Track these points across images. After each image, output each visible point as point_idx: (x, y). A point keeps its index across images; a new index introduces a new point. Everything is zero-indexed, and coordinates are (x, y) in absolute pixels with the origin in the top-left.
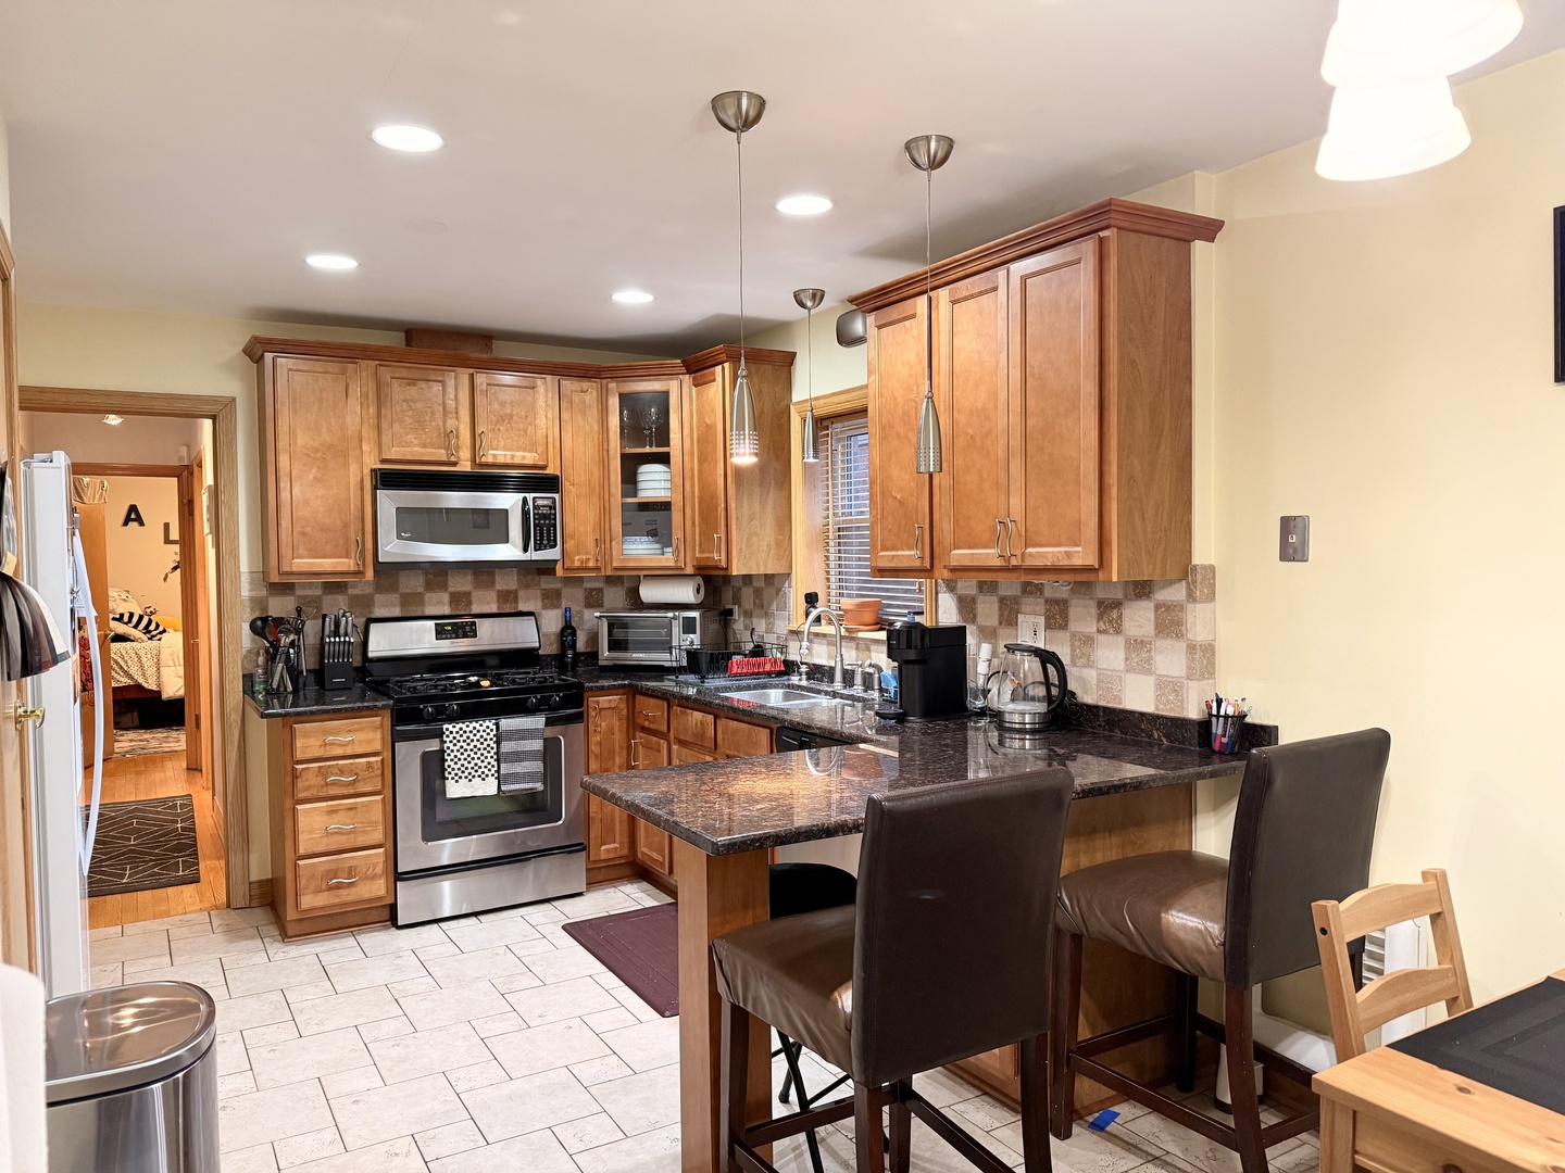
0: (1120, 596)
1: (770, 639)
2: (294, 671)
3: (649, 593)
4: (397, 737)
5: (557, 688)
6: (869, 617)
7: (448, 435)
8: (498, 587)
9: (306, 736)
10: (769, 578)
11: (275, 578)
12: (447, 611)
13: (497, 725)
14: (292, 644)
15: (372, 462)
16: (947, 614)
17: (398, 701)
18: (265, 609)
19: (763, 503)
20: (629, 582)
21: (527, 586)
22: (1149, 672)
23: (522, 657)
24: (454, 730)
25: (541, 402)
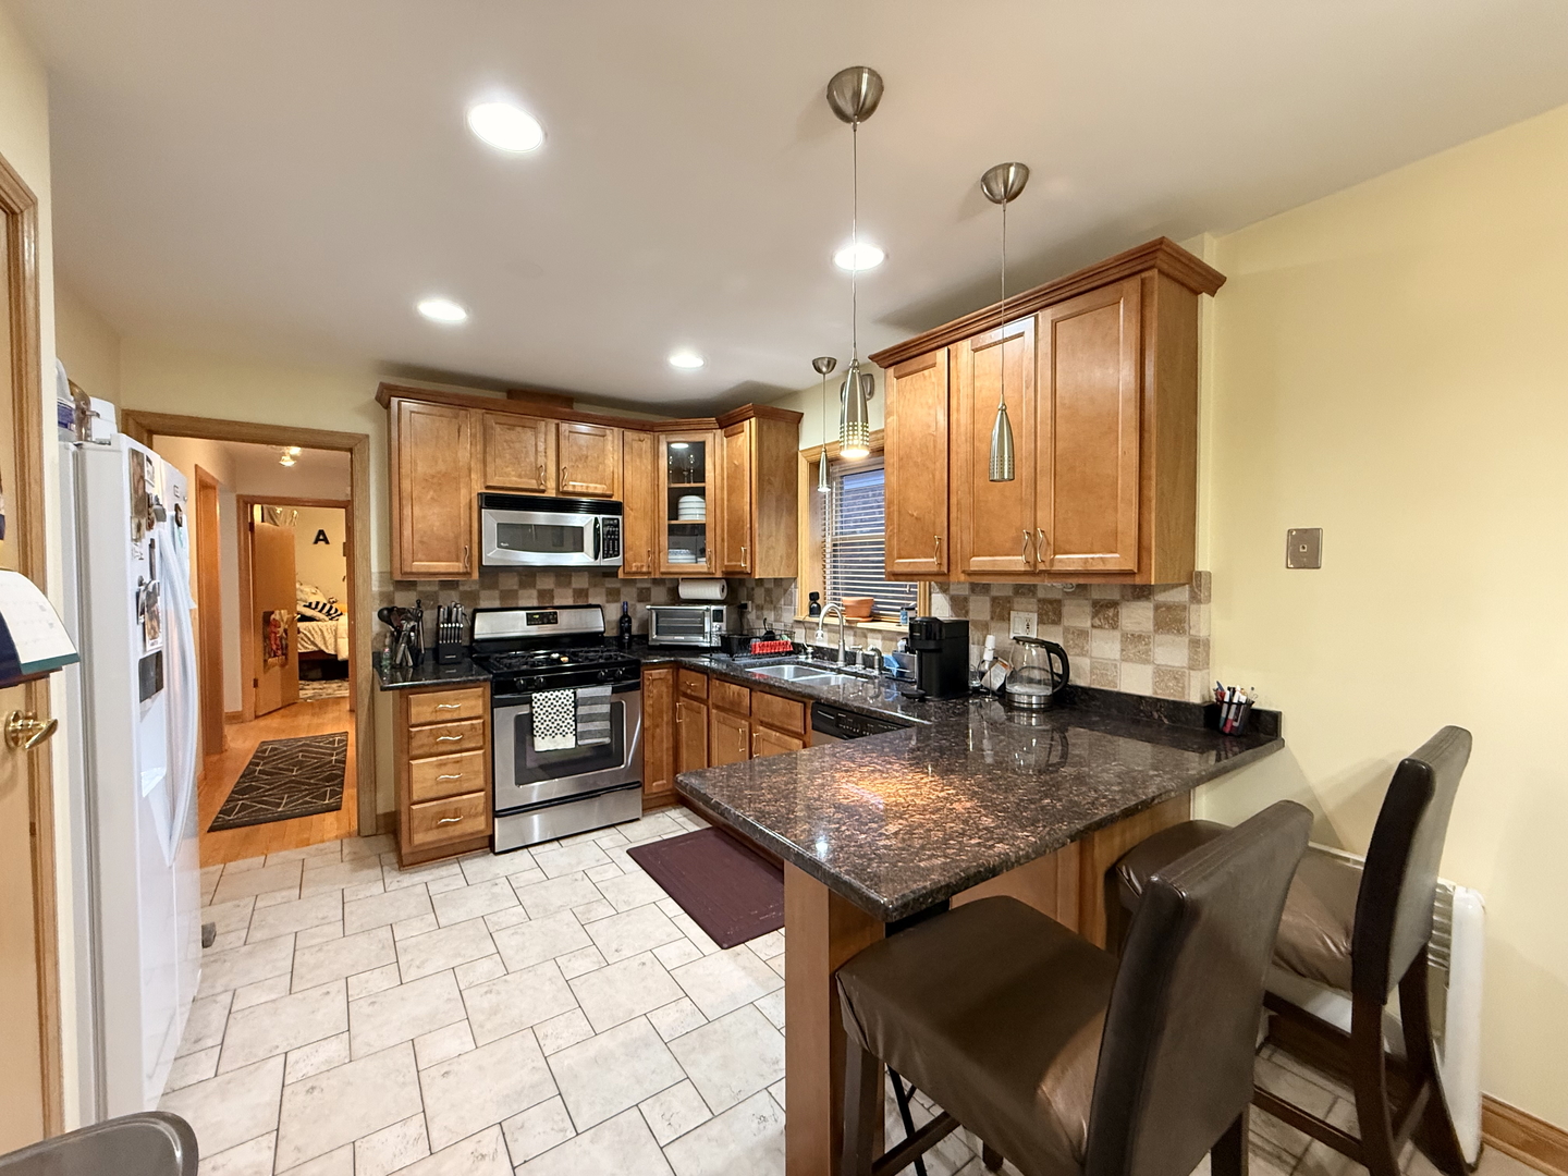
0: (1116, 596)
1: (778, 627)
2: (414, 650)
3: (686, 591)
4: (495, 704)
5: (620, 665)
6: (865, 612)
7: (539, 469)
8: (574, 586)
9: (419, 704)
10: (778, 581)
11: (398, 577)
12: (535, 604)
13: (575, 693)
14: (413, 629)
15: (479, 488)
16: (941, 609)
17: (495, 676)
18: (392, 601)
19: (778, 524)
20: (671, 585)
21: (595, 586)
22: (1146, 662)
23: (592, 639)
24: (541, 698)
25: (609, 447)
